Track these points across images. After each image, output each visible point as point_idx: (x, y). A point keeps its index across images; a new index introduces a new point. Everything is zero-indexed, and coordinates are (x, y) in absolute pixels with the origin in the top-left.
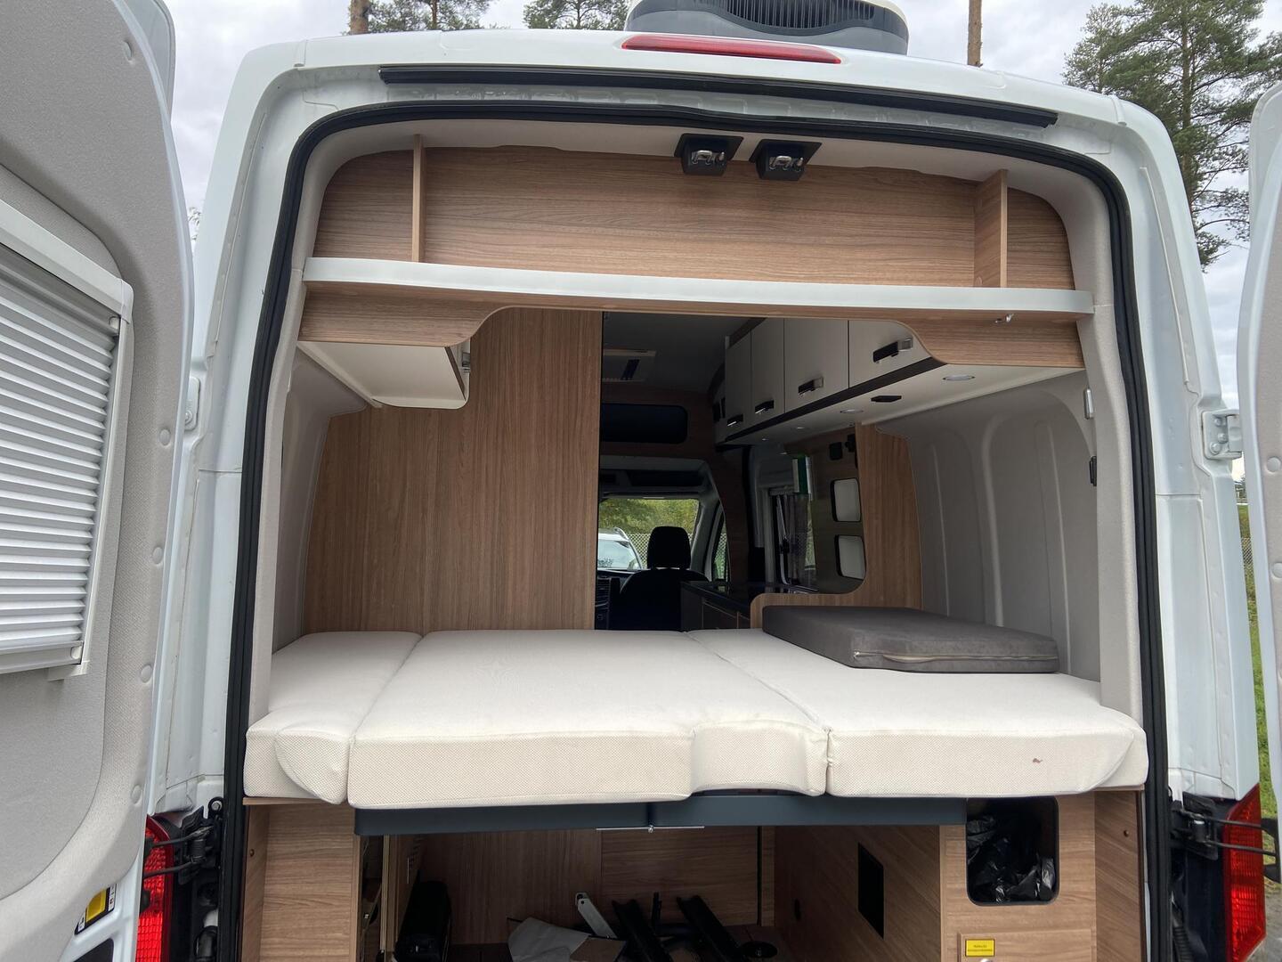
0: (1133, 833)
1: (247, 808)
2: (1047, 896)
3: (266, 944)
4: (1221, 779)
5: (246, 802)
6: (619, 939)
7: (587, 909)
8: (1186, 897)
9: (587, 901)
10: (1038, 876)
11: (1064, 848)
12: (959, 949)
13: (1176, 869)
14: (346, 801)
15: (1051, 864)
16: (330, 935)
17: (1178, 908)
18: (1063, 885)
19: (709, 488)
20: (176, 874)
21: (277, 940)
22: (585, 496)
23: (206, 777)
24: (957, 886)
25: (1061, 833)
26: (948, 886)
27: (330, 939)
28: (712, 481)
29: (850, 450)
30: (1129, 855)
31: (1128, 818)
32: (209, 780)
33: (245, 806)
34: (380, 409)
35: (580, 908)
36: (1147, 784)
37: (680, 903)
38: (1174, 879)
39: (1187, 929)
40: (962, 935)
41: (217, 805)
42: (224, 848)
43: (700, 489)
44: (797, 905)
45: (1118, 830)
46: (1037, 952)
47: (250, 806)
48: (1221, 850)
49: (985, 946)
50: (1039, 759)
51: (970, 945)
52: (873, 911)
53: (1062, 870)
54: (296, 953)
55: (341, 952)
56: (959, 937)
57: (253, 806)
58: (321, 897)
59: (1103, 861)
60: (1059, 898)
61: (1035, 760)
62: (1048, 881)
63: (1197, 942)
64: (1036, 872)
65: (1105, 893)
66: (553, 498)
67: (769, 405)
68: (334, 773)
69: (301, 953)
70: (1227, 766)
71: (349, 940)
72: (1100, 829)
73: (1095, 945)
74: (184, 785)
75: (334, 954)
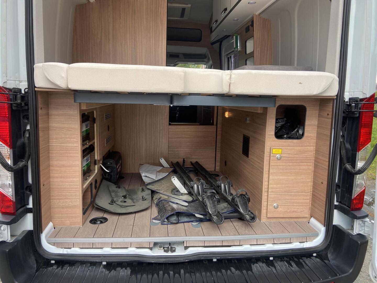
0: (330, 114)
1: (37, 92)
2: (300, 137)
3: (51, 142)
4: (362, 92)
5: (36, 89)
6: (171, 168)
7: (163, 161)
8: (346, 133)
9: (163, 159)
10: (298, 131)
11: (307, 122)
12: (270, 152)
13: (344, 124)
14: (68, 87)
15: (303, 128)
16: (72, 140)
17: (343, 136)
18: (306, 134)
19: (209, 59)
20: (11, 104)
21: (54, 140)
22: (162, 36)
23: (23, 81)
24: (271, 133)
25: (307, 118)
26: (268, 133)
27: (72, 141)
28: (210, 57)
29: (252, 27)
30: (328, 121)
31: (330, 109)
32: (24, 82)
33: (36, 91)
34: (92, 3)
35: (161, 161)
36: (337, 96)
37: (192, 163)
38: (343, 126)
39: (345, 141)
40: (272, 147)
41: (26, 90)
42: (29, 102)
43: (206, 60)
44: (226, 162)
45: (326, 114)
46: (296, 153)
47: (38, 91)
48: (360, 112)
49: (279, 151)
50: (301, 82)
51: (274, 150)
52: (246, 152)
53: (306, 129)
54: (61, 145)
55: (75, 145)
56: (271, 148)
57: (39, 91)
58: (68, 128)
59: (319, 126)
60: (304, 139)
61: (300, 83)
62: (301, 132)
63: (348, 146)
64: (297, 130)
65: (319, 136)
66: (152, 37)
67: (226, 9)
68: (63, 77)
69: (63, 145)
70: (365, 87)
71: (78, 141)
72: (320, 116)
73: (314, 153)
74: (14, 82)
75: (73, 145)
